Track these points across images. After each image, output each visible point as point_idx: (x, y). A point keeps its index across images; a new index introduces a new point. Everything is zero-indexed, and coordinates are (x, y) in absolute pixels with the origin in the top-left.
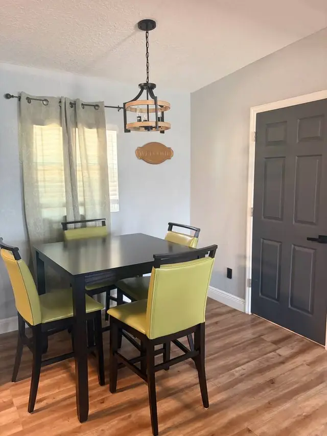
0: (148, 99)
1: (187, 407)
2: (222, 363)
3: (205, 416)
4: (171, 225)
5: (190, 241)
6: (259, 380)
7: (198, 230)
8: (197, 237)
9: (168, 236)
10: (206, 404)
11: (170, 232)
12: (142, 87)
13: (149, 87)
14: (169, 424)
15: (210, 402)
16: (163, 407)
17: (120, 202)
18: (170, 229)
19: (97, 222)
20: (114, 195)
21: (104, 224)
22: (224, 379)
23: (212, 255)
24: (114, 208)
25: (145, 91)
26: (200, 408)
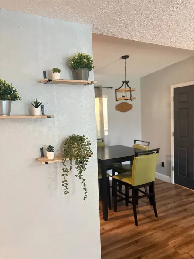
0: (126, 88)
1: (148, 217)
2: (162, 203)
3: (157, 220)
4: (135, 141)
5: (146, 148)
6: (180, 209)
7: (149, 143)
8: (149, 146)
9: (134, 146)
10: (156, 216)
11: (135, 144)
12: (123, 82)
13: (127, 82)
14: (142, 222)
15: (158, 216)
16: (139, 217)
17: (108, 131)
18: (135, 143)
19: (99, 140)
20: (106, 127)
21: (103, 141)
22: (164, 208)
23: (158, 152)
24: (106, 133)
25: (125, 84)
26: (154, 218)
